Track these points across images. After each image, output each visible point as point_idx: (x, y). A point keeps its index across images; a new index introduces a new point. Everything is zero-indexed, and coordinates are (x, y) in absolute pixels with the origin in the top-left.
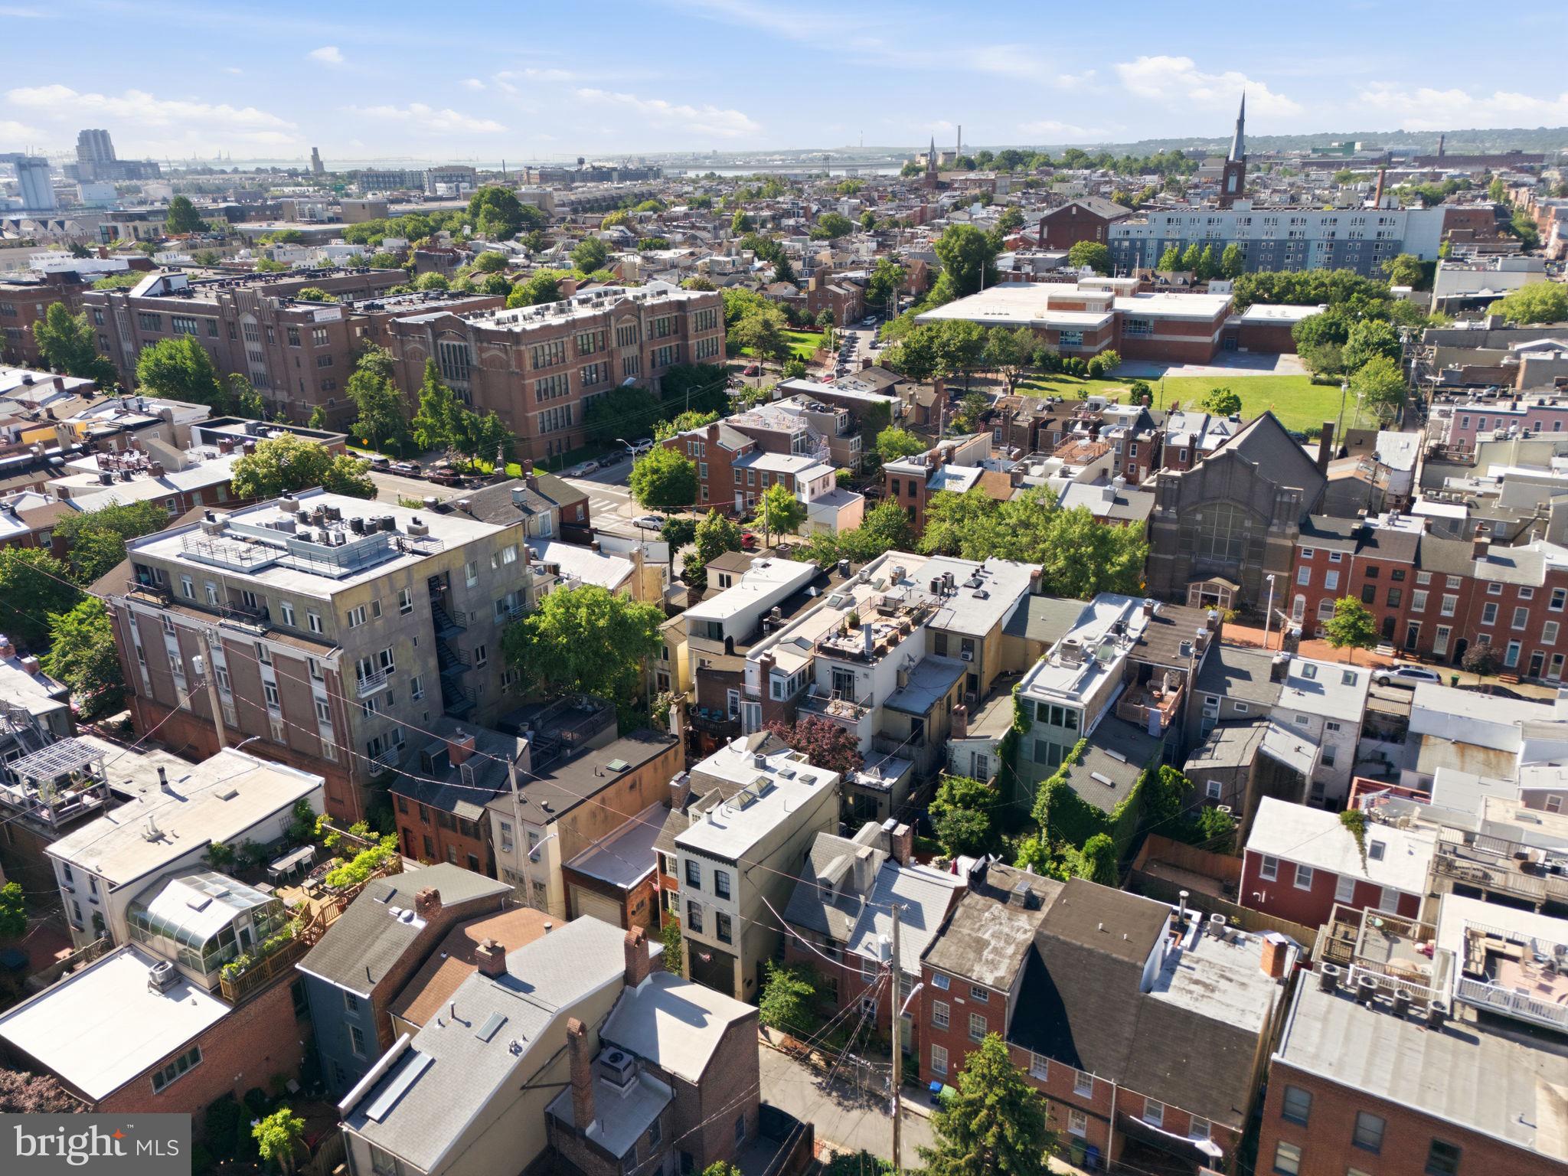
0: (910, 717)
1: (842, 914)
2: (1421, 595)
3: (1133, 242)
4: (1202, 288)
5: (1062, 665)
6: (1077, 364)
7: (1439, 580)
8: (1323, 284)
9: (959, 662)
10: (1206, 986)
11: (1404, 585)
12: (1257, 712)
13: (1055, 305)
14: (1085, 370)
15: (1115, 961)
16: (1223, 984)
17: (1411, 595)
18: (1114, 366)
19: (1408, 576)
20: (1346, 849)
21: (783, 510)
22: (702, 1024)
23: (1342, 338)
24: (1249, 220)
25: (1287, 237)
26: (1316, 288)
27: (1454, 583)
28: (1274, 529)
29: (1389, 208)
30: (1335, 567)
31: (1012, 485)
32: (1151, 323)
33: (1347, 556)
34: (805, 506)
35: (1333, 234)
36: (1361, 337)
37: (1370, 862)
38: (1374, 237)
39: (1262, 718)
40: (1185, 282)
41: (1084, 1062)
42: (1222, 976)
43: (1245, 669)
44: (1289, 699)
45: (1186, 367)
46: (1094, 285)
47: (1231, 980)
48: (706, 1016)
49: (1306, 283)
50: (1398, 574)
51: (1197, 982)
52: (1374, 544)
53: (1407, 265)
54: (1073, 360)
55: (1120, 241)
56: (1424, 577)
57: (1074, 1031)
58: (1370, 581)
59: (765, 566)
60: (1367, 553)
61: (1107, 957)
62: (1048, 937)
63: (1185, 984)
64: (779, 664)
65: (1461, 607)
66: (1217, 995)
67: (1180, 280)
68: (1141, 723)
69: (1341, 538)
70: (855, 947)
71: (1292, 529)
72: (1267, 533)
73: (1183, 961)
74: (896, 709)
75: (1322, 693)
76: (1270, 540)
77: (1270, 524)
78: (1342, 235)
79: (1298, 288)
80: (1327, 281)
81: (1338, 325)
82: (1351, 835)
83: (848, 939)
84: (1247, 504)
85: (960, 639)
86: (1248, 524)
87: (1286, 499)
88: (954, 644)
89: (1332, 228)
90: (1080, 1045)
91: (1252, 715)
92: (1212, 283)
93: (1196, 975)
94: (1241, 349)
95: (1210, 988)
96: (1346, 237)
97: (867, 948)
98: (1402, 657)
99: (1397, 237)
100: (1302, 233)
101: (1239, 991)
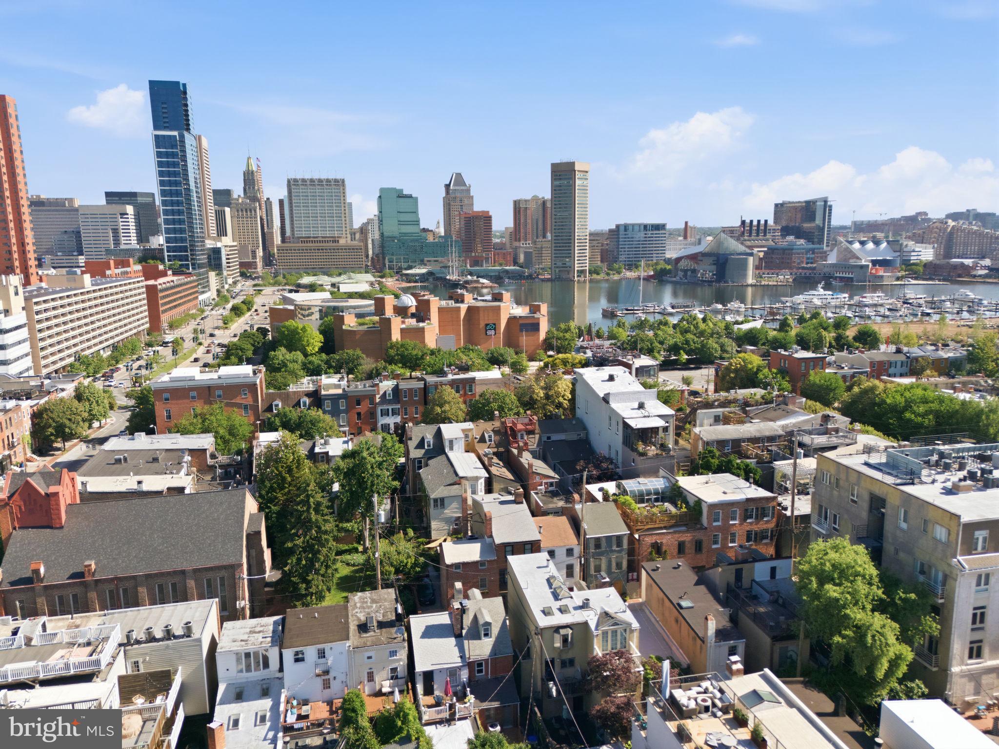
10: (255, 632)
16: (245, 637)
42: (247, 641)
47: (242, 641)
51: (260, 632)
63: (265, 629)
66: (248, 630)
73: (269, 639)
93: (261, 635)
95: (252, 632)
101: (236, 637)
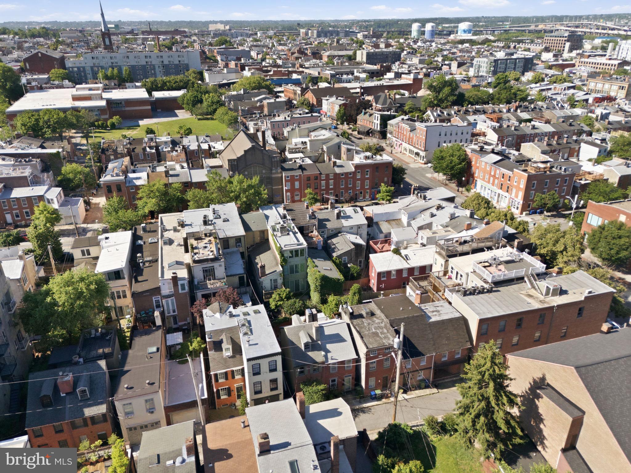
0: (238, 276)
1: (316, 352)
2: (323, 183)
3: (79, 68)
4: (124, 87)
5: (282, 235)
6: (103, 124)
7: (327, 175)
8: (177, 82)
9: (235, 249)
11: (318, 181)
12: (338, 231)
13: (75, 98)
14: (107, 126)
15: (417, 316)
17: (321, 183)
18: (120, 123)
19: (319, 178)
20: (400, 261)
21: (52, 214)
22: (340, 414)
23: (201, 101)
24: (128, 57)
25: (145, 64)
26: (174, 84)
27: (331, 176)
28: (274, 171)
29: (177, 51)
30: (297, 180)
31: (166, 176)
32: (123, 103)
33: (300, 175)
34: (57, 210)
35: (163, 62)
36: (210, 100)
37: (408, 261)
38: (178, 63)
39: (340, 232)
40: (115, 85)
41: (424, 353)
43: (326, 218)
44: (345, 223)
45: (145, 120)
46: (84, 88)
48: (338, 410)
49: (169, 82)
50: (316, 178)
52: (305, 169)
53: (194, 73)
54: (100, 123)
55: (72, 68)
56: (323, 177)
57: (416, 345)
58: (308, 182)
59: (107, 238)
60: (306, 173)
61: (413, 317)
62: (393, 320)
64: (179, 276)
65: (335, 184)
67: (113, 84)
68: (315, 246)
69: (295, 170)
70: (328, 362)
71: (280, 170)
72: (271, 173)
74: (231, 276)
75: (352, 218)
76: (274, 176)
77: (271, 170)
78: (166, 62)
79: (168, 84)
80: (178, 80)
81: (197, 97)
82: (398, 256)
83: (324, 360)
84: (263, 164)
85: (234, 239)
86: (264, 171)
87: (275, 160)
88: (232, 242)
89: (162, 60)
90: (420, 349)
91: (336, 232)
92: (127, 84)
94: (158, 110)
96: (168, 63)
97: (332, 359)
98: (323, 205)
99: (186, 62)
100: (151, 62)
